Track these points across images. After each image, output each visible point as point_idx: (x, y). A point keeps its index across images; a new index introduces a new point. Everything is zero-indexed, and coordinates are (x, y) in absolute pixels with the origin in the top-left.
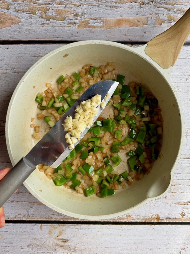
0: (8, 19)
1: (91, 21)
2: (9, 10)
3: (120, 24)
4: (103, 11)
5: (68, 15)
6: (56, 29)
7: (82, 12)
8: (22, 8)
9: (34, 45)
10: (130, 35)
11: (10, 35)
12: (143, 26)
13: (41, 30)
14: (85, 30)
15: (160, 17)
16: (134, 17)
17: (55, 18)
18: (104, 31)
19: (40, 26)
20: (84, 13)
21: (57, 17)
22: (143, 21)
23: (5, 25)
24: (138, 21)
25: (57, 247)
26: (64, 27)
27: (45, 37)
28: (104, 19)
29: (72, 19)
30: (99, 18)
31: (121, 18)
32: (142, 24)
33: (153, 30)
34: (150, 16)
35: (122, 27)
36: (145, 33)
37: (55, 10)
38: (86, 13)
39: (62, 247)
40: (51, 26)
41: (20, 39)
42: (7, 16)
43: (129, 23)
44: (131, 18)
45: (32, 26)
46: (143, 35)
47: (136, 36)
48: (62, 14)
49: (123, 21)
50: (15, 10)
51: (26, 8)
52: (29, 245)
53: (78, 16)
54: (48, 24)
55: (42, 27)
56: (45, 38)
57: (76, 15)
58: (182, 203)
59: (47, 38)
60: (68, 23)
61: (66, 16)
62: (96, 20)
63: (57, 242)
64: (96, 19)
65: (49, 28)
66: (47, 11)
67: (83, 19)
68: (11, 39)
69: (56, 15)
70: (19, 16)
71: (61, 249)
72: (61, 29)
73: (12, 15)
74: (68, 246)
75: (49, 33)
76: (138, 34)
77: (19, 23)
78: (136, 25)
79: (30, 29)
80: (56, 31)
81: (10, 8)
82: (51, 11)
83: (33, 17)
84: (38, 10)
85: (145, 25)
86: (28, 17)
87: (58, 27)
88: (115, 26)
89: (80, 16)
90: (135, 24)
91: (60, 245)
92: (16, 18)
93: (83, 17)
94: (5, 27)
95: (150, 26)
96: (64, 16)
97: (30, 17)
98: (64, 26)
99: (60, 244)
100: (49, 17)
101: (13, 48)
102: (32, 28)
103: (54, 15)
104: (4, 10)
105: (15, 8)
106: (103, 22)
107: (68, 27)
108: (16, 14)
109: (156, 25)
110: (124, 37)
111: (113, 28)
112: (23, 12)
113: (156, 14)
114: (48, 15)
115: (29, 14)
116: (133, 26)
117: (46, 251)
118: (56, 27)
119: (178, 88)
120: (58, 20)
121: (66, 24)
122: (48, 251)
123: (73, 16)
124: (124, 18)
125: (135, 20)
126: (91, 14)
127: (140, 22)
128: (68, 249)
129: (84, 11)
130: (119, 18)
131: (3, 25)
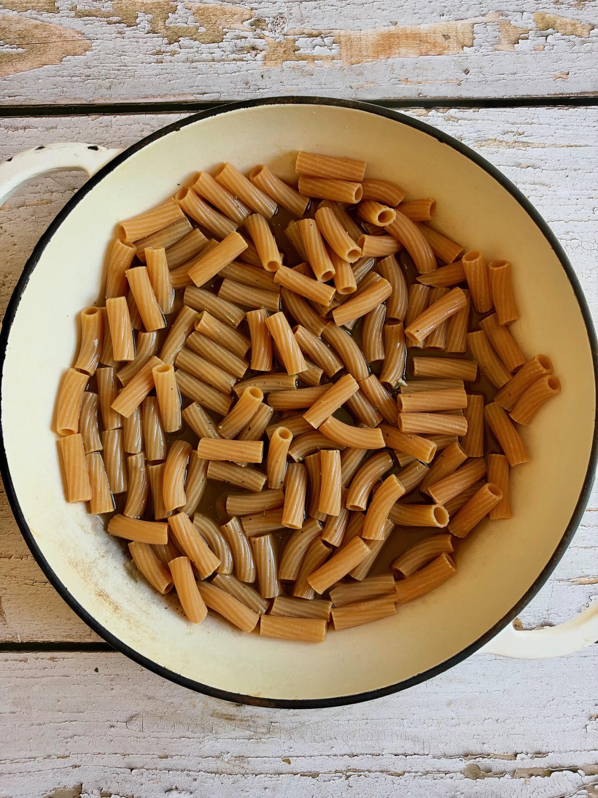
0: (54, 39)
1: (302, 42)
2: (56, 15)
3: (390, 48)
4: (337, 10)
5: (233, 23)
6: (199, 66)
7: (274, 15)
8: (94, 7)
9: (132, 116)
10: (419, 80)
11: (60, 89)
12: (461, 52)
13: (152, 73)
14: (285, 68)
15: (511, 22)
16: (432, 25)
17: (195, 33)
18: (342, 69)
19: (149, 60)
20: (282, 18)
21: (202, 30)
22: (461, 36)
23: (43, 59)
24: (446, 37)
25: (215, 720)
26: (223, 60)
27: (165, 92)
28: (342, 32)
29: (245, 35)
30: (328, 31)
31: (392, 28)
32: (456, 45)
33: (492, 61)
34: (481, 19)
35: (397, 55)
36: (467, 72)
37: (194, 10)
38: (286, 16)
39: (231, 722)
40: (181, 60)
41: (91, 99)
42: (51, 31)
43: (418, 42)
44: (422, 26)
45: (127, 59)
46: (460, 79)
47: (440, 82)
48: (216, 21)
49: (398, 37)
50: (73, 14)
51: (107, 7)
52: (132, 717)
53: (264, 27)
54: (173, 53)
55: (158, 62)
56: (166, 95)
57: (258, 23)
58: (587, 579)
59: (171, 95)
60: (235, 48)
61: (229, 28)
62: (319, 39)
63: (217, 707)
64: (317, 37)
65: (176, 64)
66: (170, 14)
67: (278, 36)
68: (62, 99)
69: (197, 24)
70: (87, 30)
71: (229, 726)
72: (213, 66)
73: (66, 28)
74: (249, 718)
75: (179, 80)
76: (445, 76)
77: (86, 50)
78: (438, 49)
79: (119, 70)
80: (198, 72)
81: (58, 8)
82: (183, 12)
83: (129, 32)
84: (144, 12)
85: (464, 47)
86: (112, 32)
87: (204, 61)
88: (376, 55)
89: (269, 25)
90: (435, 45)
91: (225, 715)
92: (78, 37)
93: (280, 29)
94: (42, 63)
95: (481, 50)
96: (220, 27)
97: (120, 33)
98: (223, 57)
99: (226, 713)
100: (176, 30)
101: (69, 128)
102: (126, 66)
103: (191, 25)
104: (41, 15)
105: (74, 8)
106: (340, 42)
107: (234, 62)
108: (78, 24)
109: (500, 47)
110: (403, 86)
111: (369, 59)
112: (98, 18)
113: (501, 13)
114: (172, 25)
115: (115, 23)
116: (430, 53)
117: (183, 734)
118: (199, 62)
119: (568, 237)
120: (202, 40)
121: (227, 53)
122: (189, 734)
123: (250, 27)
124: (401, 27)
125: (434, 33)
126: (301, 21)
127: (451, 40)
128: (249, 726)
129: (280, 11)
130: (387, 28)
131: (39, 59)
